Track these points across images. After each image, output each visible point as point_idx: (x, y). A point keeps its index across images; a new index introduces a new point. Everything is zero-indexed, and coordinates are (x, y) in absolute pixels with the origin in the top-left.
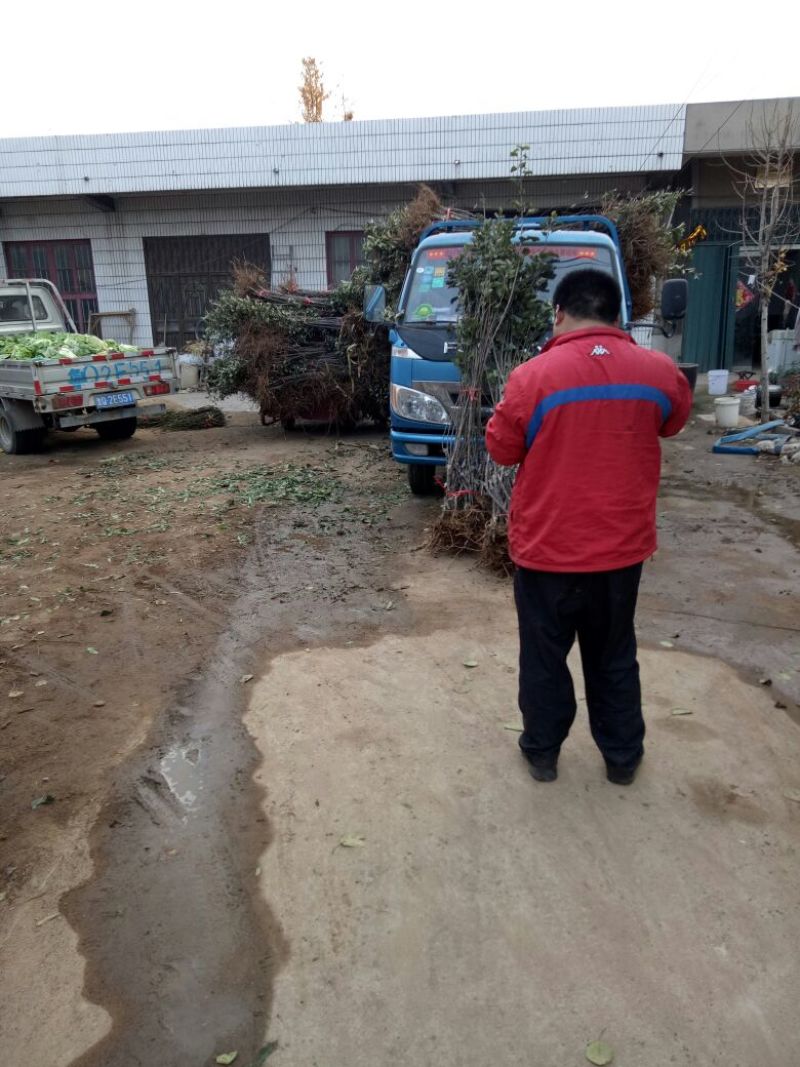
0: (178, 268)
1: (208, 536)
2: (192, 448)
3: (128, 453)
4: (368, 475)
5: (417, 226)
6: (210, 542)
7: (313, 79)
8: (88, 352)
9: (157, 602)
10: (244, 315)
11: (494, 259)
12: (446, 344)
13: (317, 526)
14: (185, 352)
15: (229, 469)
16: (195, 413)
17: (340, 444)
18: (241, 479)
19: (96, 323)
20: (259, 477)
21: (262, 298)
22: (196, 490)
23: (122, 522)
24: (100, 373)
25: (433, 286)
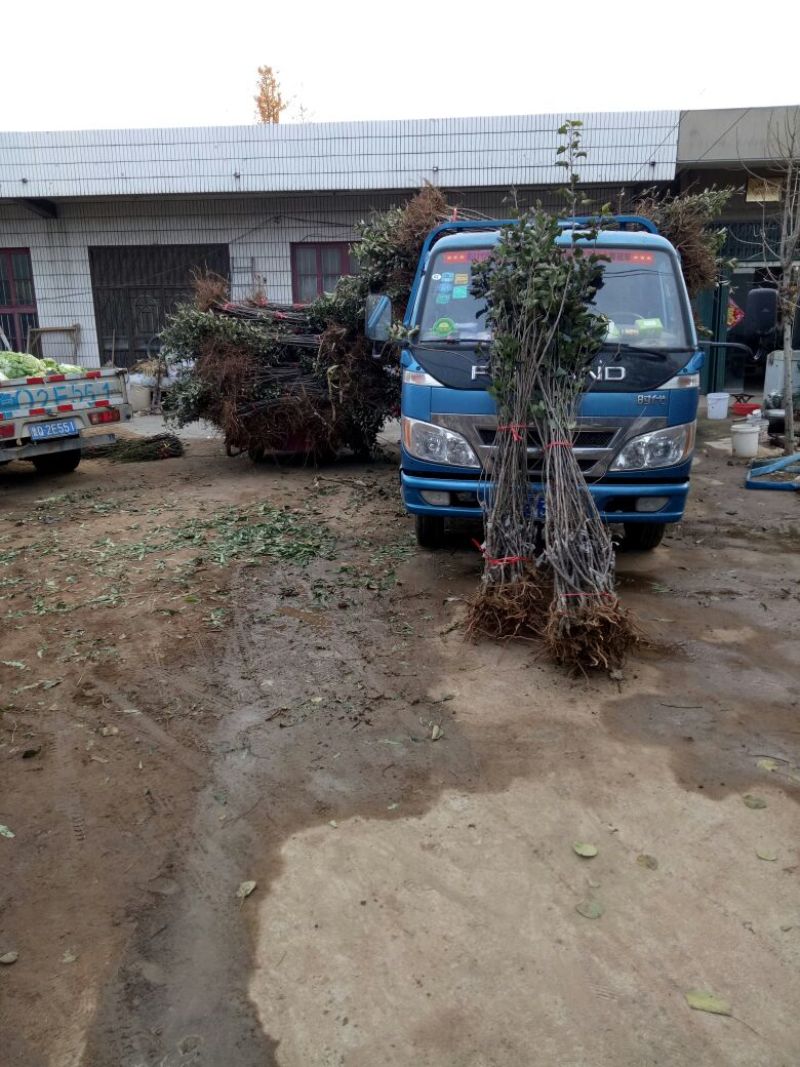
0: (128, 280)
1: (173, 613)
2: (146, 484)
3: (70, 491)
4: (360, 520)
5: (420, 228)
6: (176, 623)
7: (270, 88)
8: (21, 372)
9: (105, 731)
10: (206, 332)
11: (536, 264)
12: (474, 368)
13: (311, 595)
14: (135, 371)
15: (193, 513)
16: (149, 442)
17: (319, 479)
18: (208, 527)
19: (36, 340)
20: (230, 524)
21: (227, 312)
22: (152, 544)
23: (60, 592)
24: (36, 399)
25: (454, 297)
